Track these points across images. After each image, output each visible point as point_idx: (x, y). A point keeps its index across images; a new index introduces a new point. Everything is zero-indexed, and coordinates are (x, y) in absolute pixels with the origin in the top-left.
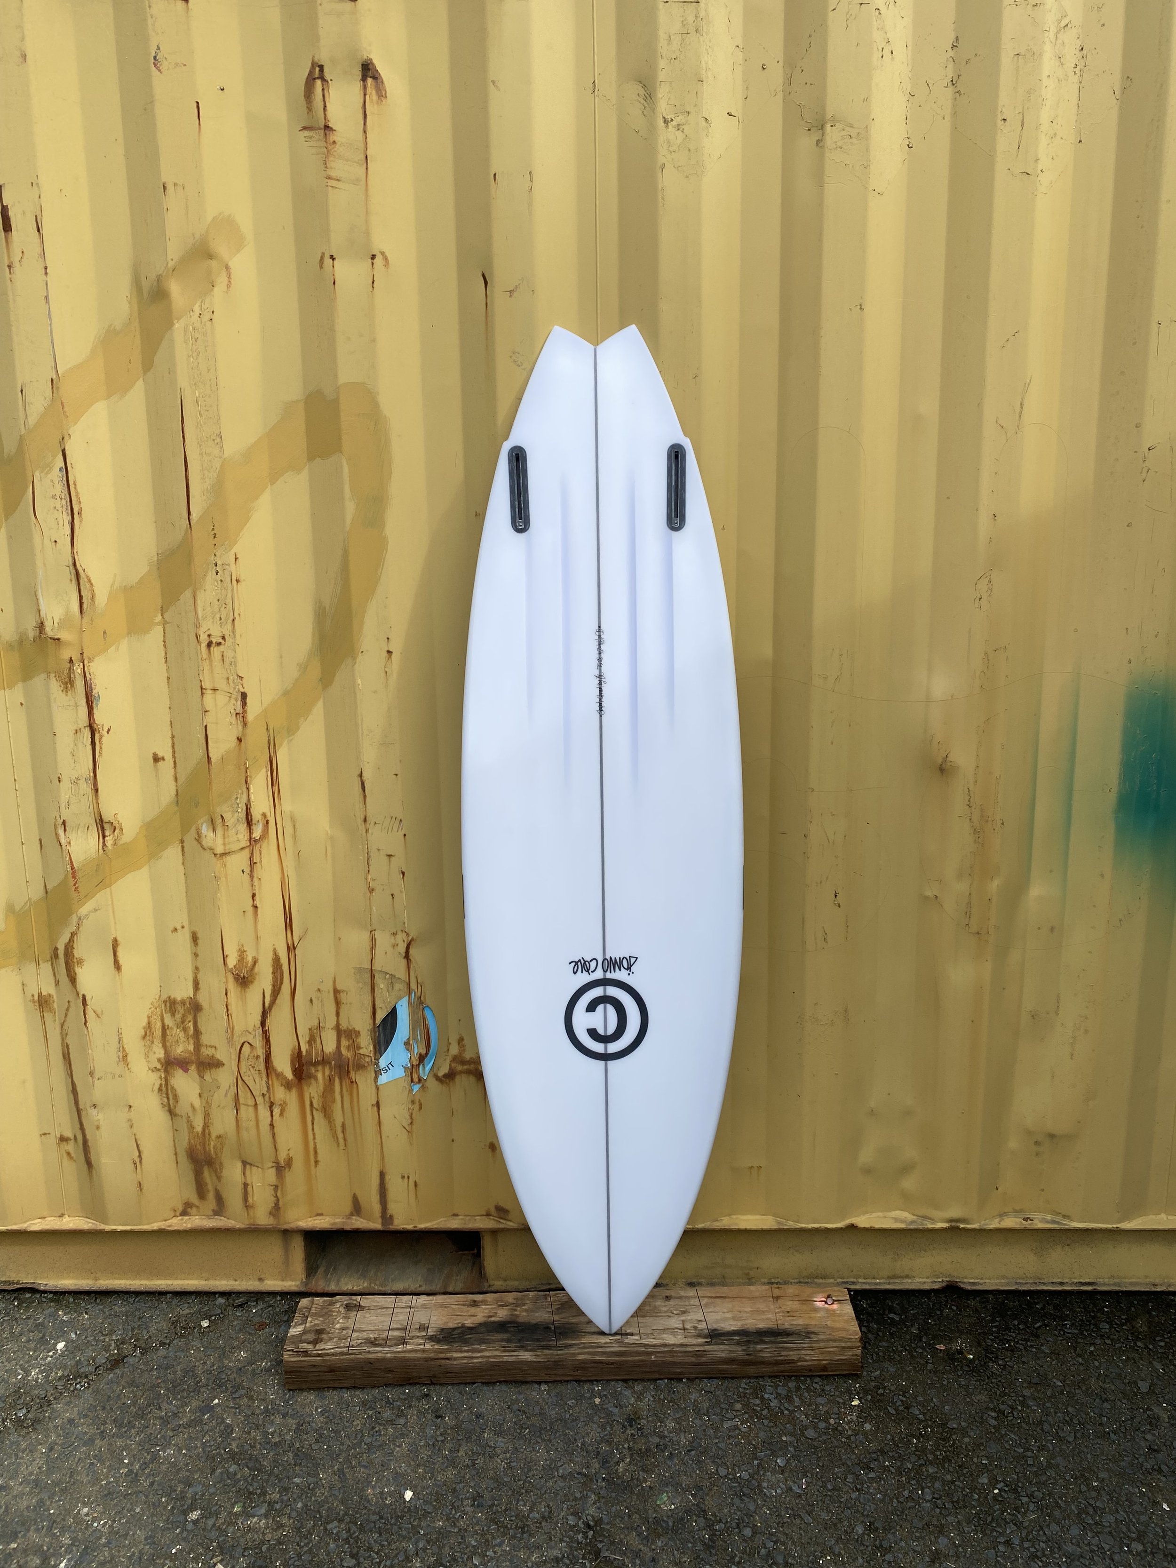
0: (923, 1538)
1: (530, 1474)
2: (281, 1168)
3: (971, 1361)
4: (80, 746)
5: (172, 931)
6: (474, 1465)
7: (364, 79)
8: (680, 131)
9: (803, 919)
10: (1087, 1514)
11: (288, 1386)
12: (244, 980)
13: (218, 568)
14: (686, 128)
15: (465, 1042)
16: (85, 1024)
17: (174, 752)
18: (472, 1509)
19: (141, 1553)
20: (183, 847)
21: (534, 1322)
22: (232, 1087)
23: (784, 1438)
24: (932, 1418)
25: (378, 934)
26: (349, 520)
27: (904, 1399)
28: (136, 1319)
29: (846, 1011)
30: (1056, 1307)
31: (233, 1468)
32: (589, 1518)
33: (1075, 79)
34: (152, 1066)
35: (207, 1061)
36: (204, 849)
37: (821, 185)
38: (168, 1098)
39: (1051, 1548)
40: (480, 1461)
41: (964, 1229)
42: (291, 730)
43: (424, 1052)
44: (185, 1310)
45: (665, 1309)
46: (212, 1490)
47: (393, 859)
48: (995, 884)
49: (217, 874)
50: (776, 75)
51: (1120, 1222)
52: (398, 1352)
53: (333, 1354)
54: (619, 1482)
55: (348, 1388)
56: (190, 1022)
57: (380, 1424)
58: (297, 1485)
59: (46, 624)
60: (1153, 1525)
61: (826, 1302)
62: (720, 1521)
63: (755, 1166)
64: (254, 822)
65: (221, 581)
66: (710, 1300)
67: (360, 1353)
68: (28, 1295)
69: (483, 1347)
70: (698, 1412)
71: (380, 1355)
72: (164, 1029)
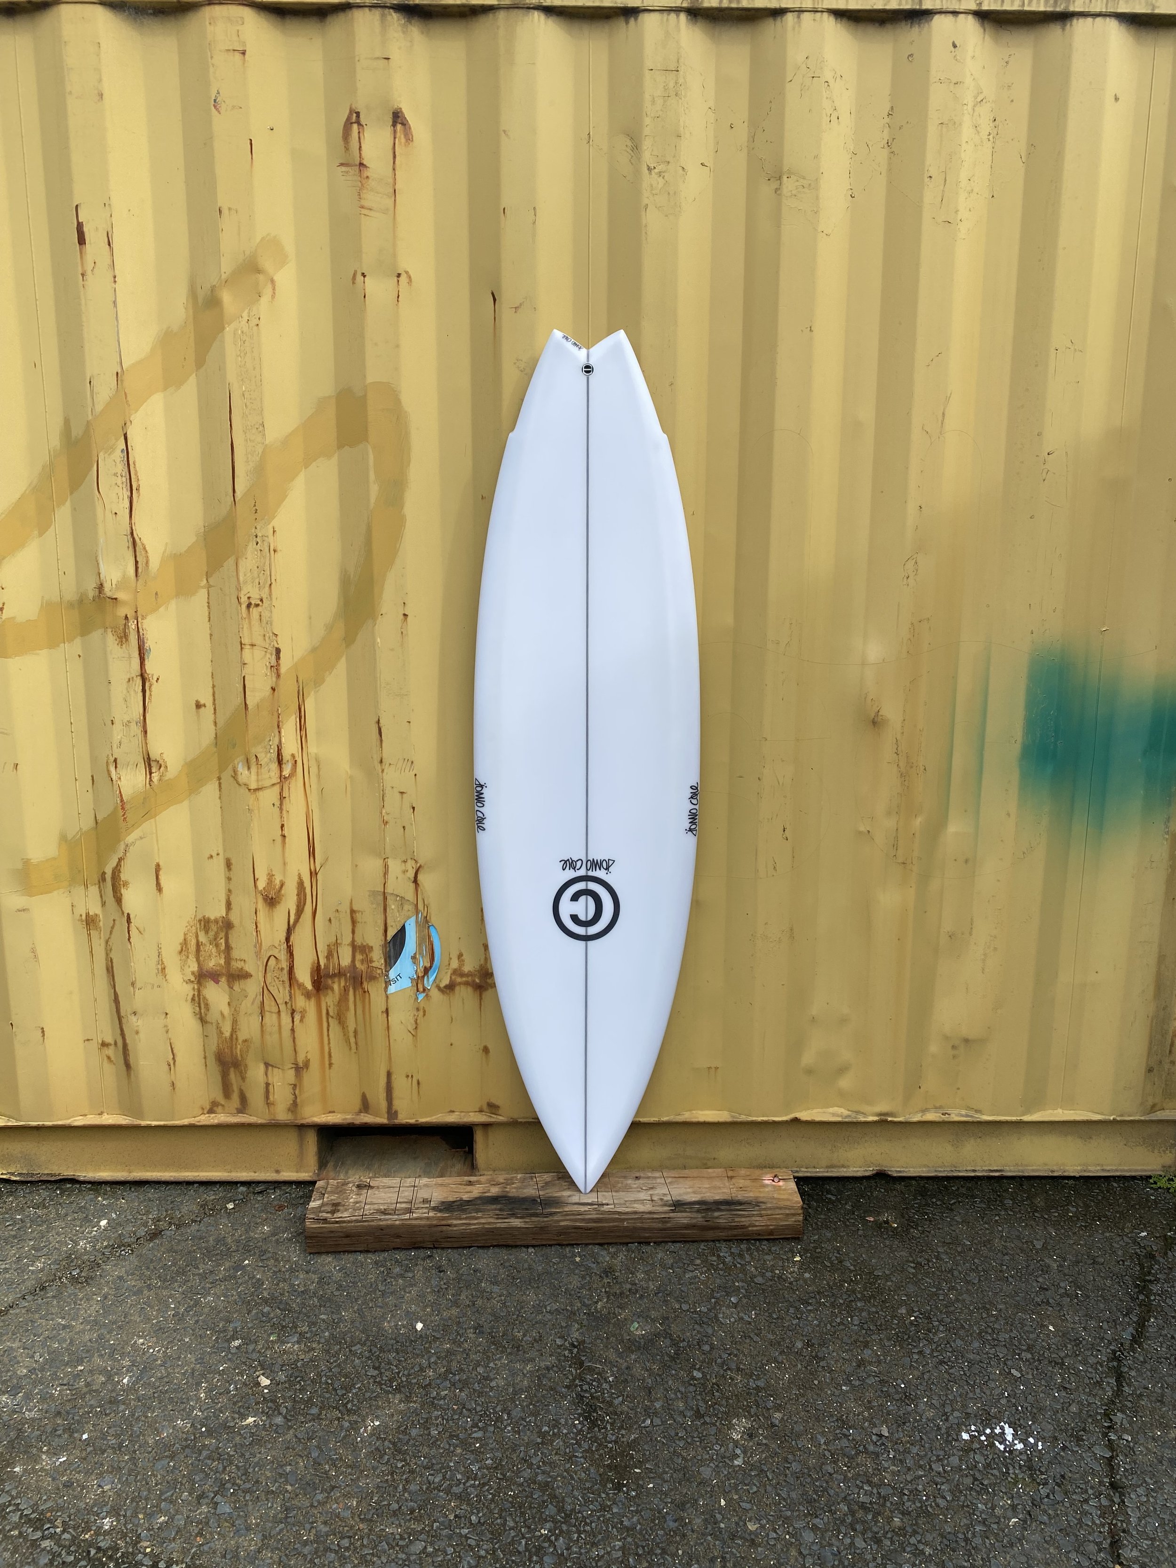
0: (851, 1351)
1: (522, 1311)
2: (300, 1069)
3: (895, 1228)
4: (132, 693)
5: (208, 858)
6: (474, 1305)
7: (394, 125)
8: (661, 178)
9: (756, 850)
10: (987, 1333)
11: (309, 1250)
12: (272, 901)
13: (258, 539)
14: (666, 175)
15: (464, 957)
16: (129, 939)
17: (214, 700)
18: (474, 1336)
19: (193, 1370)
20: (220, 784)
21: (521, 1196)
22: (258, 996)
23: (737, 1284)
24: (861, 1268)
25: (390, 862)
26: (373, 500)
27: (838, 1255)
28: (169, 1203)
29: (791, 930)
30: (968, 1189)
31: (266, 1310)
32: (573, 1339)
33: (990, 144)
34: (186, 979)
35: (237, 973)
36: (240, 785)
37: (778, 225)
38: (200, 1007)
39: (955, 1356)
40: (479, 1302)
41: (891, 1121)
42: (318, 682)
43: (428, 965)
44: (211, 1196)
45: (635, 1186)
46: (250, 1325)
47: (405, 795)
48: (918, 821)
49: (251, 807)
50: (742, 133)
51: (1023, 1115)
52: (406, 1219)
53: (349, 1222)
54: (599, 1315)
55: (361, 1252)
56: (222, 938)
57: (391, 1277)
58: (324, 1320)
59: (105, 585)
60: (1040, 1340)
61: (773, 1181)
62: (684, 1340)
63: (712, 1066)
64: (284, 761)
65: (261, 550)
66: (674, 1180)
67: (373, 1221)
68: (68, 1186)
69: (480, 1215)
70: (664, 1267)
71: (389, 1222)
72: (198, 945)
